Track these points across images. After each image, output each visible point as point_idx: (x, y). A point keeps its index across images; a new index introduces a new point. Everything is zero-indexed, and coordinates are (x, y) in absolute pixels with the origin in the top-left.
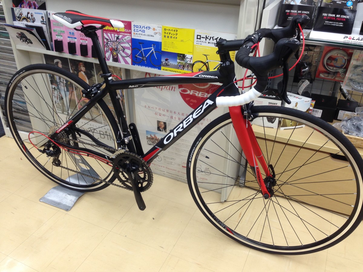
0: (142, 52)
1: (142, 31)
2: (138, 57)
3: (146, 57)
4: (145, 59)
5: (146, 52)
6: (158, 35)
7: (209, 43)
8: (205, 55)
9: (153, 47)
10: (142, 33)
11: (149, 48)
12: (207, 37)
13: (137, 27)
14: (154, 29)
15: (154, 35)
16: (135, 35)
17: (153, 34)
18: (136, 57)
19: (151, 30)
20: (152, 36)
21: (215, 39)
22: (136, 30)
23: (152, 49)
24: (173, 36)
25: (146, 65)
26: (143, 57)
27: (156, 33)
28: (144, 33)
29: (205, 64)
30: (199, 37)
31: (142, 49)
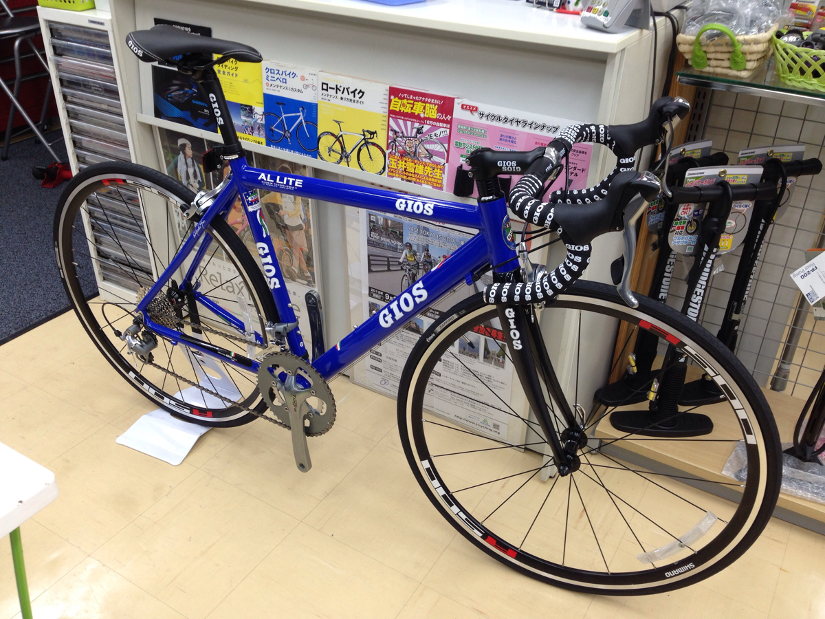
0: (282, 120)
1: (281, 80)
2: (276, 130)
3: (290, 131)
4: (289, 135)
5: (291, 121)
6: (310, 89)
7: (342, 98)
8: (336, 122)
9: (301, 114)
10: (281, 84)
11: (294, 114)
12: (338, 87)
13: (272, 71)
14: (303, 78)
15: (303, 90)
16: (269, 87)
17: (301, 88)
18: (272, 130)
19: (297, 79)
20: (299, 90)
21: (352, 92)
22: (270, 78)
23: (299, 116)
25: (291, 148)
26: (285, 131)
27: (307, 86)
28: (284, 85)
29: (337, 138)
30: (325, 87)
31: (284, 116)
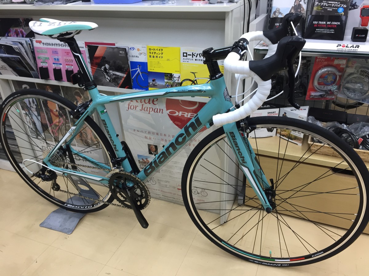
3: (132, 78)
7: (196, 60)
8: (193, 73)
9: (138, 68)
11: (134, 69)
12: (194, 54)
14: (138, 50)
17: (138, 55)
19: (135, 51)
24: (159, 56)
27: (141, 54)
29: (193, 82)
30: (185, 55)
